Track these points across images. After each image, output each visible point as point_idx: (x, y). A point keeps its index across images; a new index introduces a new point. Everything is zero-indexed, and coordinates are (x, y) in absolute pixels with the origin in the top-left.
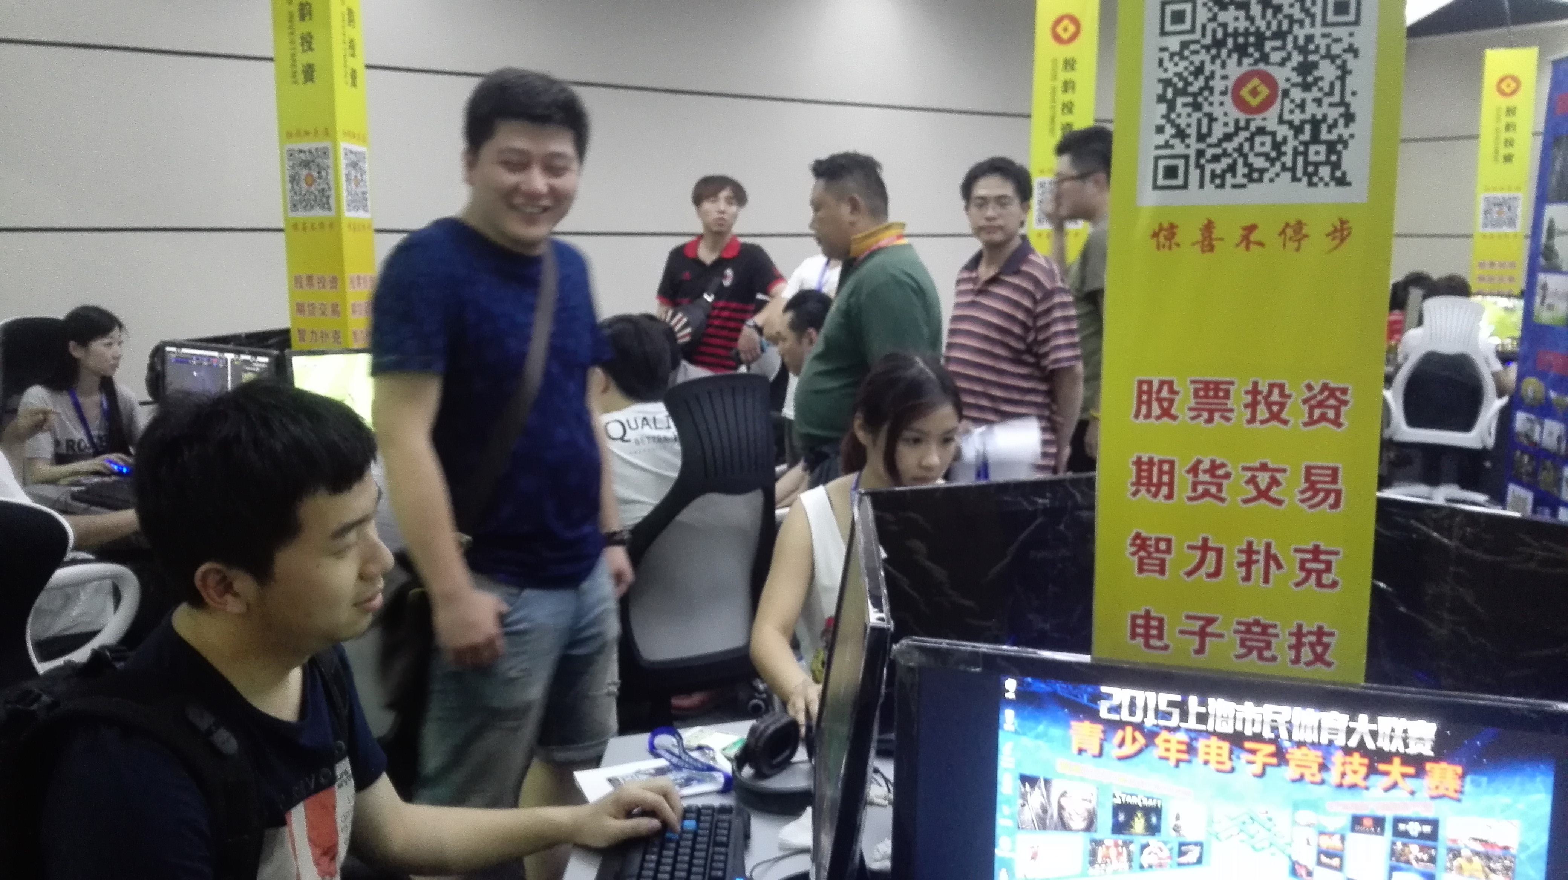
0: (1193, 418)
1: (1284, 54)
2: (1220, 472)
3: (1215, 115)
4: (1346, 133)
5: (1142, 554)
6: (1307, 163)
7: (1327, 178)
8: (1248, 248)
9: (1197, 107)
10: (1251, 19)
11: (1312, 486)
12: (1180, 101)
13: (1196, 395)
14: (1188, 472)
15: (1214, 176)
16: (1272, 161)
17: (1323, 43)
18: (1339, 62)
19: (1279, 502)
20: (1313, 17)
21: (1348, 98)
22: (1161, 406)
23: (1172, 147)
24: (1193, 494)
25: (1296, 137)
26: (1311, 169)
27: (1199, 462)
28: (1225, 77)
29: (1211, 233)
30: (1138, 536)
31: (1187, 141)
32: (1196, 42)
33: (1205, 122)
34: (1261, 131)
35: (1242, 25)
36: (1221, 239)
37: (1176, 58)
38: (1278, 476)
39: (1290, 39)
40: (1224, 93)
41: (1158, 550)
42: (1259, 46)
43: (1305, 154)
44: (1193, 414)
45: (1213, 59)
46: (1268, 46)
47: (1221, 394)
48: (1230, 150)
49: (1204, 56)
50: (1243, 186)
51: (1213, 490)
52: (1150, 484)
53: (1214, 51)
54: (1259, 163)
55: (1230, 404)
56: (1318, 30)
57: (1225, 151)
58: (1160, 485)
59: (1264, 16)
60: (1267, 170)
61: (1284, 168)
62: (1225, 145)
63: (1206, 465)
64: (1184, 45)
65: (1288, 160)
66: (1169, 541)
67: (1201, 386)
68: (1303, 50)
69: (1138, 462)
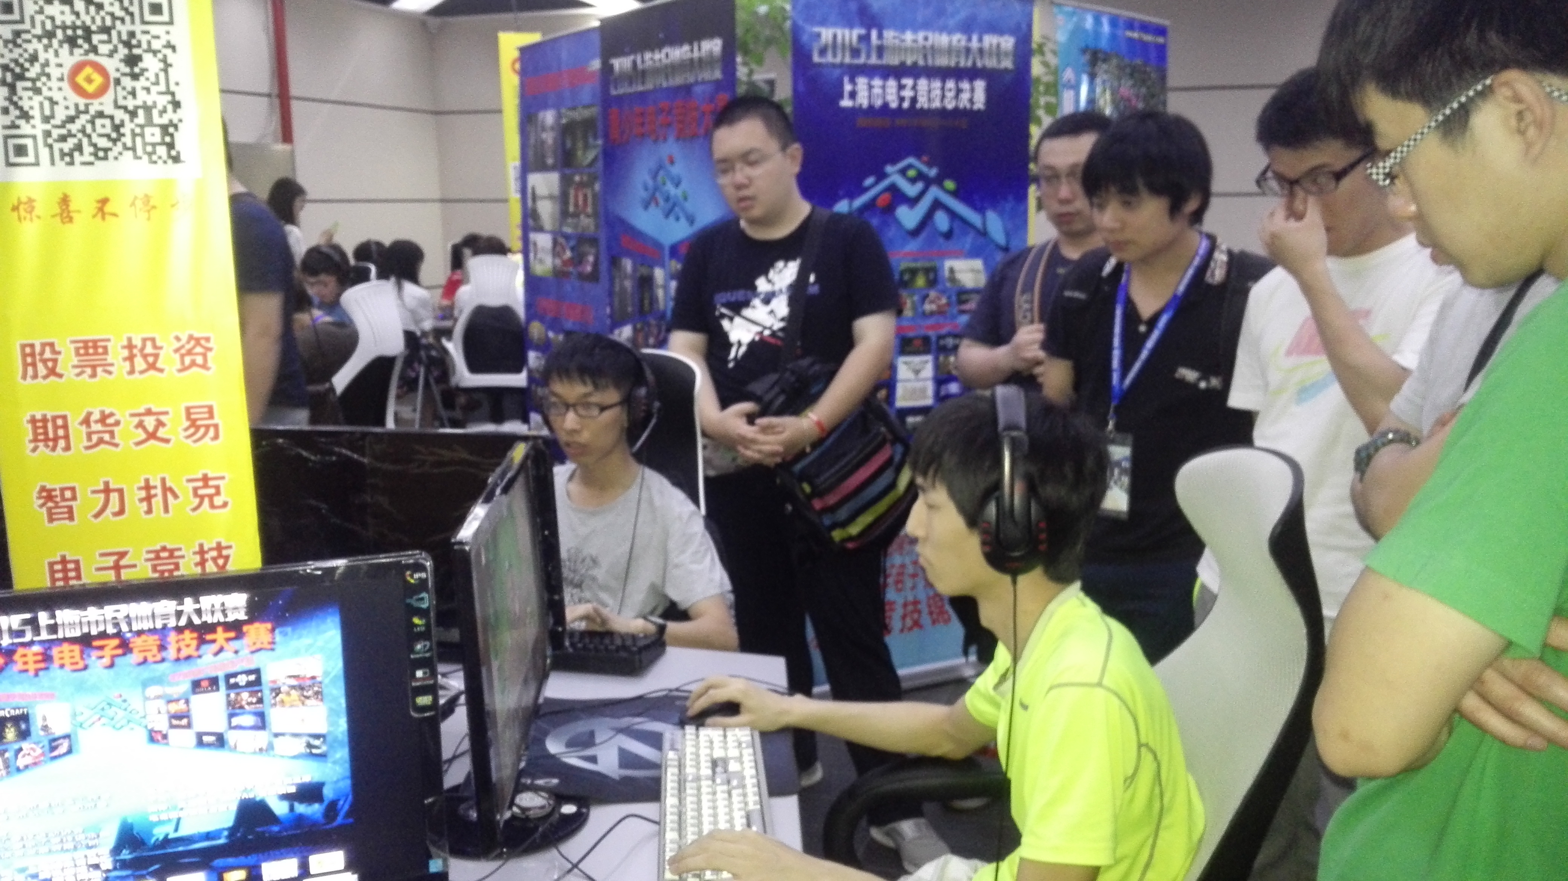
0: (78, 375)
1: (110, 47)
2: (110, 421)
3: (55, 99)
4: (175, 119)
5: (50, 504)
6: (145, 144)
7: (165, 157)
8: (103, 218)
9: (38, 91)
10: (77, 14)
11: (193, 423)
12: (20, 85)
13: (78, 354)
14: (81, 423)
15: (63, 155)
16: (115, 141)
17: (144, 39)
18: (160, 56)
19: (167, 441)
20: (132, 14)
21: (173, 88)
22: (46, 367)
23: (18, 127)
24: (89, 444)
25: (132, 121)
26: (149, 149)
27: (89, 414)
28: (60, 65)
29: (68, 206)
30: (43, 489)
31: (32, 121)
32: (28, 32)
33: (47, 104)
34: (101, 114)
35: (69, 19)
36: (79, 211)
37: (10, 46)
38: (163, 418)
39: (114, 33)
40: (61, 79)
41: (64, 499)
42: (88, 38)
43: (142, 135)
44: (78, 370)
45: (46, 48)
46: (96, 38)
47: (100, 350)
48: (74, 131)
49: (36, 46)
50: (91, 164)
51: (107, 437)
52: (47, 439)
53: (45, 41)
54: (103, 143)
55: (110, 359)
56: (138, 28)
57: (69, 131)
58: (56, 439)
59: (88, 12)
60: (110, 149)
61: (126, 148)
62: (69, 126)
63: (96, 416)
64: (17, 34)
65: (128, 140)
66: (73, 489)
67: (81, 345)
68: (128, 44)
69: (33, 421)
